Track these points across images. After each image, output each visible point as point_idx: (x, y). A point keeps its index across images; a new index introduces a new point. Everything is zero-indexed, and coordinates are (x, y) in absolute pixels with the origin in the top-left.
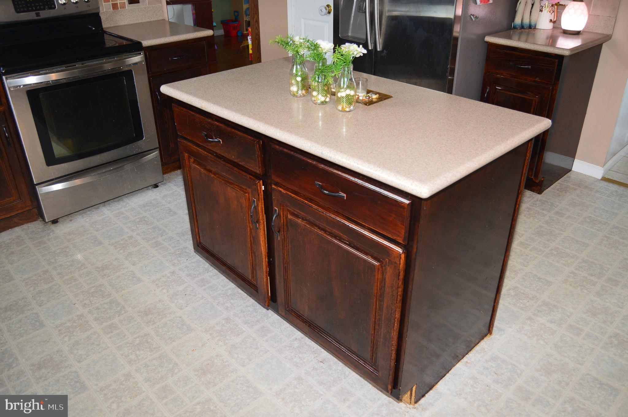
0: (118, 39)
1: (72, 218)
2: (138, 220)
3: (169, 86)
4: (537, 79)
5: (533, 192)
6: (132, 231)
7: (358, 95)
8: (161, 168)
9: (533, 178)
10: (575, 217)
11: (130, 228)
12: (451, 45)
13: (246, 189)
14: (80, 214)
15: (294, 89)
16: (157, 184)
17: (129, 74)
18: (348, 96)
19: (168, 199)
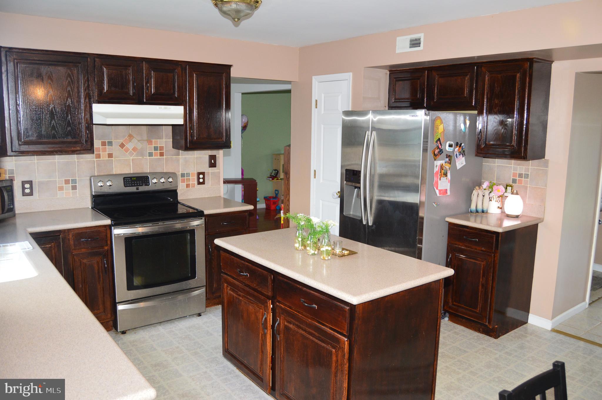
0: (189, 208)
1: (136, 332)
2: (184, 337)
3: (220, 240)
4: (483, 249)
5: (491, 337)
6: (179, 343)
7: (336, 251)
8: (205, 302)
9: (487, 325)
10: (520, 357)
11: (177, 341)
12: (418, 223)
13: (261, 306)
14: (142, 329)
15: (297, 245)
16: (200, 313)
17: (192, 232)
18: (327, 250)
19: (208, 325)
